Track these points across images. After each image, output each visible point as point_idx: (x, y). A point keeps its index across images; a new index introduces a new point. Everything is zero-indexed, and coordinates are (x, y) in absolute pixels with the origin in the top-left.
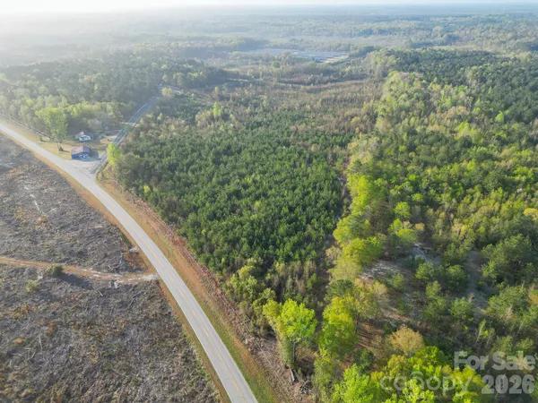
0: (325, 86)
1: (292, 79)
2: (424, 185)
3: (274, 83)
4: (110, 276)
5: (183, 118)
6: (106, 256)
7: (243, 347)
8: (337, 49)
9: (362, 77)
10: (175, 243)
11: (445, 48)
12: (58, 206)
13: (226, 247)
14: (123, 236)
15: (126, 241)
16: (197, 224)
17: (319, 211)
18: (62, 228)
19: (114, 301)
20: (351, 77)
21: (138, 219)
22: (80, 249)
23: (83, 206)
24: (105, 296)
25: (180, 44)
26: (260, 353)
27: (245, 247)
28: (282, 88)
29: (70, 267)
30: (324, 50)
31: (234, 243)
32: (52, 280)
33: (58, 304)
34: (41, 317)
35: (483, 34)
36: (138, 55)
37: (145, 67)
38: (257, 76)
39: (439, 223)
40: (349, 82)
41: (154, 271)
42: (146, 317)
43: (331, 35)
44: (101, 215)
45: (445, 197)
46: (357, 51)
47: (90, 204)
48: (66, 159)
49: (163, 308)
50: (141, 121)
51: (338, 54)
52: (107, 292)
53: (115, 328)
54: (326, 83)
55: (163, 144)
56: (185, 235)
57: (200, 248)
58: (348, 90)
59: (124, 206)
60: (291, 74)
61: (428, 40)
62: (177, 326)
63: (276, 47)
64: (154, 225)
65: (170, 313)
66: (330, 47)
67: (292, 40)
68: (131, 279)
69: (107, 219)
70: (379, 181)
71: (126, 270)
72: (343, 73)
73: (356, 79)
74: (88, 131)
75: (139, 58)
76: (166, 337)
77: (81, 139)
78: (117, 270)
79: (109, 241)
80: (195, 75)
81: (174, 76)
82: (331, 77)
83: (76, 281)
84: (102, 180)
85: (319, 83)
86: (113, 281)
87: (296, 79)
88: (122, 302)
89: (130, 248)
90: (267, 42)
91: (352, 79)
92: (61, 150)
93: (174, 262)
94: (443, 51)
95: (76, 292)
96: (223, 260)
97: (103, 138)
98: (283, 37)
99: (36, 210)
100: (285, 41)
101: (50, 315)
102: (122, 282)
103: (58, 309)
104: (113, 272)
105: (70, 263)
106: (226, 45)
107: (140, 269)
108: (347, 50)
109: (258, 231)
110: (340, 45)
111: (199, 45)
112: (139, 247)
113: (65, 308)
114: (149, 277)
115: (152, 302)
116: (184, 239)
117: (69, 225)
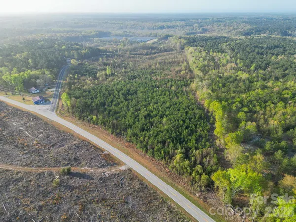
0: (155, 56)
1: (136, 53)
2: (245, 103)
3: (128, 55)
4: (100, 170)
5: (90, 76)
6: (92, 159)
7: (198, 199)
8: (150, 36)
9: (171, 50)
10: (127, 146)
11: (203, 34)
12: (41, 133)
13: (160, 145)
14: (95, 146)
15: (97, 149)
16: (135, 135)
17: (198, 121)
18: (53, 145)
19: (111, 184)
20: (166, 51)
21: (96, 135)
22: (73, 157)
23: (59, 131)
24: (103, 182)
25: (62, 34)
26: (208, 201)
27: (171, 144)
28: (133, 57)
29: (74, 168)
30: (143, 37)
31: (163, 142)
32: (66, 177)
33: (78, 191)
34: (71, 201)
35: (219, 27)
36: (41, 41)
37: (52, 48)
38: (117, 51)
39: (262, 121)
40: (165, 53)
41: (124, 164)
42: (134, 191)
43: (143, 28)
44: (73, 135)
45: (258, 108)
46: (161, 37)
47: (63, 129)
48: (30, 104)
49: (141, 184)
50: (67, 79)
51: (152, 38)
52: (104, 180)
53: (120, 199)
54: (155, 53)
55: (89, 92)
56: (130, 141)
57: (145, 148)
58: (169, 57)
59: (85, 129)
60: (134, 50)
61: (193, 31)
62: (154, 193)
63: (116, 35)
64: (109, 138)
65: (146, 186)
66: (146, 35)
67: (124, 32)
68: (114, 170)
69: (78, 137)
70: (223, 102)
71: (108, 165)
72: (161, 49)
73: (169, 51)
74: (36, 87)
75: (43, 43)
76: (151, 200)
77: (33, 92)
78: (103, 166)
79: (88, 150)
80: (83, 52)
81: (71, 52)
82: (156, 51)
83: (82, 175)
84: (61, 115)
85: (151, 54)
86: (104, 173)
87: (138, 52)
88: (115, 184)
89: (103, 153)
90: (111, 33)
91: (167, 52)
92: (24, 99)
93: (132, 157)
94: (205, 36)
95: (85, 182)
96: (162, 153)
97: (47, 90)
98: (118, 30)
99: (28, 137)
100: (121, 32)
101: (75, 198)
102: (109, 172)
103: (79, 194)
104: (101, 167)
105: (72, 165)
106: (89, 34)
107: (116, 164)
108: (156, 36)
109: (173, 135)
110: (151, 34)
111: (73, 34)
112: (107, 151)
113: (83, 192)
114: (123, 168)
115: (133, 181)
116: (131, 144)
117: (56, 144)
